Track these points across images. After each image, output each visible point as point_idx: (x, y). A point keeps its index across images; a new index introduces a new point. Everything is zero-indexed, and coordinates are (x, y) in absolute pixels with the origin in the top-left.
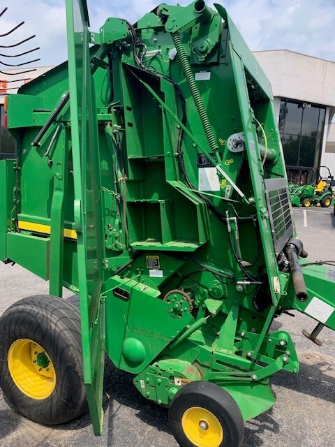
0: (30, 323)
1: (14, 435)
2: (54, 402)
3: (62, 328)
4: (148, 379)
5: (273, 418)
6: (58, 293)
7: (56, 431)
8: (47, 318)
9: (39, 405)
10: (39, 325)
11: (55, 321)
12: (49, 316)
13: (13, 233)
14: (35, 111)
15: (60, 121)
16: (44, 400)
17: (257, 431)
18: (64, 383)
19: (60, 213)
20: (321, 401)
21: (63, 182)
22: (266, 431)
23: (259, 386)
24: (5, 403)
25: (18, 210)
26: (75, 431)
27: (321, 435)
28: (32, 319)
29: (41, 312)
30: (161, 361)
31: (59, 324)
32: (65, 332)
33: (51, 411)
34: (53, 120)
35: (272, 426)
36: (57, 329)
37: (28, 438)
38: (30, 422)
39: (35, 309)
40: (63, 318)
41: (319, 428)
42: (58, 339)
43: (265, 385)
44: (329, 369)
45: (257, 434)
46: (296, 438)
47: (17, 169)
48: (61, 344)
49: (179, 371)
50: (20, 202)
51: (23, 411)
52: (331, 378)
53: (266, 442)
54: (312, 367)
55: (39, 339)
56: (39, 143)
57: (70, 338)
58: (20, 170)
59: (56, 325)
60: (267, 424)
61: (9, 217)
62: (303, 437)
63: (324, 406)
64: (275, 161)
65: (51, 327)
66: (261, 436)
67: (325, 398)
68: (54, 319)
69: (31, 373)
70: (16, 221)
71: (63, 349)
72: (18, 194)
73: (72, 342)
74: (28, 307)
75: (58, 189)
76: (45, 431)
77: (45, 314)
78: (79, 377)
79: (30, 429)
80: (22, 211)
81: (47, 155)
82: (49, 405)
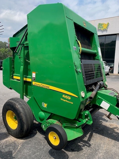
0: (11, 105)
1: (6, 139)
2: (17, 130)
3: (19, 107)
4: (45, 125)
5: (90, 143)
6: (22, 98)
7: (18, 139)
8: (15, 104)
9: (14, 131)
10: (13, 106)
11: (17, 105)
12: (16, 103)
13: (12, 80)
14: (17, 42)
15: (22, 44)
16: (15, 129)
17: (82, 146)
18: (20, 124)
19: (22, 73)
20: (110, 139)
21: (23, 63)
22: (85, 146)
23: (79, 129)
24: (6, 131)
25: (14, 73)
26: (24, 140)
27: (105, 150)
28: (11, 104)
29: (14, 102)
30: (49, 120)
31: (18, 106)
32: (20, 108)
33: (17, 133)
34: (20, 44)
35: (88, 145)
36: (18, 107)
37: (10, 141)
38: (12, 137)
39: (12, 101)
40: (20, 104)
41: (105, 147)
42: (18, 110)
43: (80, 128)
44: (118, 130)
45: (82, 147)
46: (96, 149)
47: (13, 60)
48: (18, 112)
49: (53, 122)
50: (14, 70)
51: (10, 133)
52: (117, 133)
53: (84, 150)
54: (111, 128)
55: (13, 110)
56: (17, 51)
57: (21, 110)
58: (14, 60)
59: (17, 106)
60: (87, 144)
61: (10, 75)
62: (98, 150)
63: (110, 141)
64: (96, 54)
65: (16, 106)
66: (83, 148)
67: (112, 139)
68: (17, 104)
69: (13, 122)
70: (13, 76)
71: (19, 113)
72: (13, 68)
73: (22, 111)
74: (11, 101)
75: (22, 65)
76: (15, 139)
77: (15, 103)
78: (24, 122)
79: (11, 138)
80: (15, 73)
81: (19, 55)
82: (16, 131)
